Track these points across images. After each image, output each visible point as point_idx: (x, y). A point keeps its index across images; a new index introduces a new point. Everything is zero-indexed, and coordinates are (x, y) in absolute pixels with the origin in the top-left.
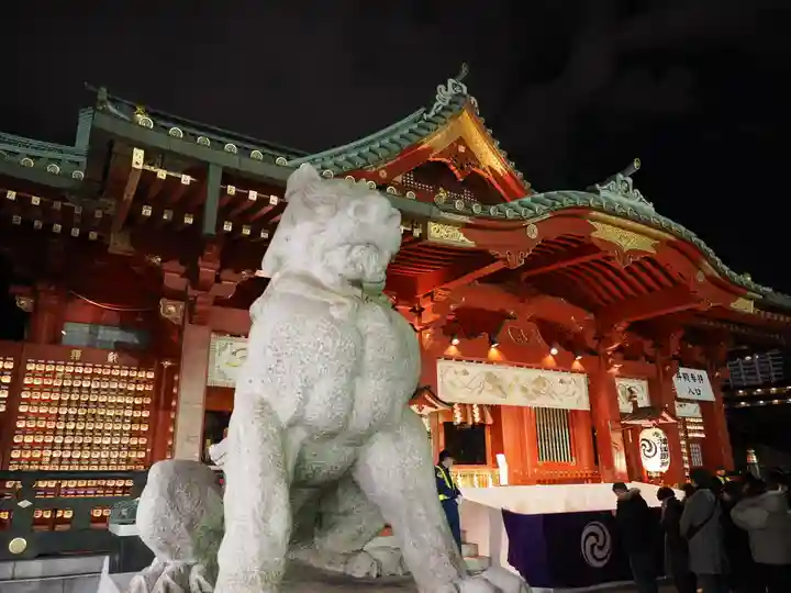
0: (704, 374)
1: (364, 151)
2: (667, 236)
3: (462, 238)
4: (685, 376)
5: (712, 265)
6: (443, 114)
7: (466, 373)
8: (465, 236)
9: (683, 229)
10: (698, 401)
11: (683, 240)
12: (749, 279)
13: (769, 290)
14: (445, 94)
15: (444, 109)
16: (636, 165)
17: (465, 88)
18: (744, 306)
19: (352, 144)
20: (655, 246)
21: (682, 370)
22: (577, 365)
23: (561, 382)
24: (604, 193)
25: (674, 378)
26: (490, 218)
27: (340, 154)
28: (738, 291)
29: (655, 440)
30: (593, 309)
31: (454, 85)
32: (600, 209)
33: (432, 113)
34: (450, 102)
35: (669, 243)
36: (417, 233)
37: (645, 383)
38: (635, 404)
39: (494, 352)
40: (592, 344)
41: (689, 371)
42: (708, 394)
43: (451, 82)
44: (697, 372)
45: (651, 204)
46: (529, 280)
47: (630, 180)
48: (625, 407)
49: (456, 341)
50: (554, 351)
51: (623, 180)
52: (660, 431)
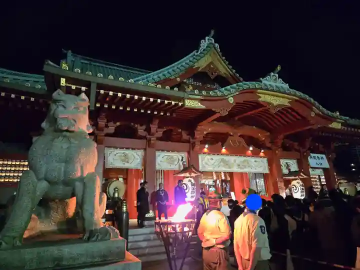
0: (324, 156)
1: (170, 70)
2: (294, 97)
3: (200, 104)
4: (314, 157)
5: (318, 109)
6: (203, 52)
7: (212, 159)
8: (201, 104)
9: (302, 94)
10: (322, 168)
11: (303, 99)
12: (338, 114)
13: (348, 118)
14: (204, 44)
15: (204, 50)
16: (279, 68)
17: (213, 40)
18: (336, 125)
19: (166, 68)
20: (289, 102)
21: (312, 155)
22: (262, 154)
23: (255, 161)
24: (263, 82)
25: (309, 158)
26: (211, 96)
27: (161, 72)
28: (332, 119)
29: (297, 185)
30: (269, 131)
31: (208, 39)
32: (261, 89)
33: (199, 52)
34: (207, 47)
35: (296, 101)
36: (180, 104)
37: (295, 161)
38: (289, 170)
39: (224, 150)
40: (269, 145)
41: (316, 155)
42: (326, 165)
43: (207, 38)
44: (320, 156)
45: (288, 85)
46: (239, 119)
47: (277, 75)
48: (285, 171)
49: (207, 146)
50: (251, 149)
51: (274, 75)
52: (300, 181)
